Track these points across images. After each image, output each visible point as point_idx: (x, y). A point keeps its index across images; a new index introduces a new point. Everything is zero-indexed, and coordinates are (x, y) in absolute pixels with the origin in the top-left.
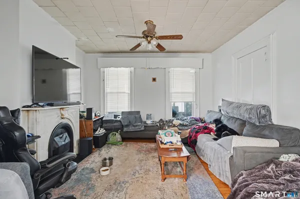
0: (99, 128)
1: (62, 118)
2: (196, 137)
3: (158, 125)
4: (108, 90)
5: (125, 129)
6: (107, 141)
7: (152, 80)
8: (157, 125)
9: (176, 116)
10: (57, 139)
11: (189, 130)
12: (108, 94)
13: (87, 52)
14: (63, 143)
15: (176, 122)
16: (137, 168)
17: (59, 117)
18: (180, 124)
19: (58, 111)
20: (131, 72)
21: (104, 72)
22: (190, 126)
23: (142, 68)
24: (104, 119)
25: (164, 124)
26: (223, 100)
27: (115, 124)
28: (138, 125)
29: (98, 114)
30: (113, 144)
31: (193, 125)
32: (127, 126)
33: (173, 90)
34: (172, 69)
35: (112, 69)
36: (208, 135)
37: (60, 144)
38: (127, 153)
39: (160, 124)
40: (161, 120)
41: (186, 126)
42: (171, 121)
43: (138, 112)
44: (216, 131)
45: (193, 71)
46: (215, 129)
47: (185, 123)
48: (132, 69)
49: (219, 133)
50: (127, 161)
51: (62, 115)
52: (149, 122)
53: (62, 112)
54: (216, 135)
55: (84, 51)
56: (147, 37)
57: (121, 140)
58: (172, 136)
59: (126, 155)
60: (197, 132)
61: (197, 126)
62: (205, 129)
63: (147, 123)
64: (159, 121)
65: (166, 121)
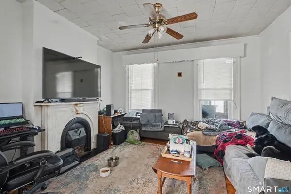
0: (119, 125)
1: (77, 114)
2: (223, 147)
3: (181, 126)
4: (132, 87)
5: (143, 129)
6: (126, 138)
7: (177, 75)
8: (179, 127)
9: (207, 117)
10: (71, 133)
11: (217, 136)
12: (133, 92)
13: (114, 51)
14: (78, 137)
15: (202, 125)
16: (139, 176)
17: (74, 113)
18: (207, 128)
19: (72, 107)
20: (154, 68)
21: (129, 69)
22: (219, 131)
23: (165, 62)
24: (125, 116)
25: (188, 126)
26: (273, 98)
27: (135, 122)
28: (157, 125)
29: (121, 111)
30: (131, 143)
31: (224, 130)
32: (145, 125)
33: (203, 86)
34: (202, 61)
35: (136, 65)
36: (242, 147)
37: (73, 138)
38: (139, 155)
39: (183, 126)
40: (185, 121)
41: (214, 130)
42: (197, 123)
43: (160, 111)
44: (257, 142)
45: (230, 61)
46: (255, 139)
47: (213, 127)
48: (156, 64)
49: (260, 146)
50: (134, 165)
51: (77, 111)
52: (171, 122)
53: (76, 108)
54: (254, 149)
55: (110, 50)
56: (154, 23)
57: (139, 139)
58: (182, 143)
59: (138, 157)
60: (225, 141)
61: (228, 133)
62: (238, 139)
63: (169, 123)
64: (184, 122)
65: (192, 123)
